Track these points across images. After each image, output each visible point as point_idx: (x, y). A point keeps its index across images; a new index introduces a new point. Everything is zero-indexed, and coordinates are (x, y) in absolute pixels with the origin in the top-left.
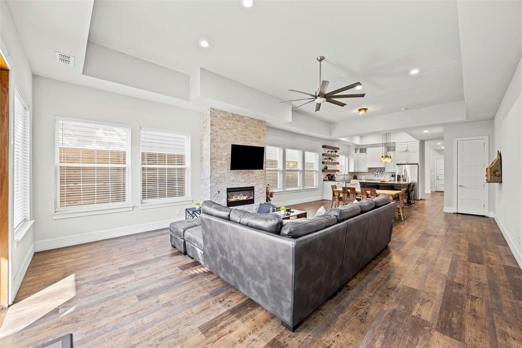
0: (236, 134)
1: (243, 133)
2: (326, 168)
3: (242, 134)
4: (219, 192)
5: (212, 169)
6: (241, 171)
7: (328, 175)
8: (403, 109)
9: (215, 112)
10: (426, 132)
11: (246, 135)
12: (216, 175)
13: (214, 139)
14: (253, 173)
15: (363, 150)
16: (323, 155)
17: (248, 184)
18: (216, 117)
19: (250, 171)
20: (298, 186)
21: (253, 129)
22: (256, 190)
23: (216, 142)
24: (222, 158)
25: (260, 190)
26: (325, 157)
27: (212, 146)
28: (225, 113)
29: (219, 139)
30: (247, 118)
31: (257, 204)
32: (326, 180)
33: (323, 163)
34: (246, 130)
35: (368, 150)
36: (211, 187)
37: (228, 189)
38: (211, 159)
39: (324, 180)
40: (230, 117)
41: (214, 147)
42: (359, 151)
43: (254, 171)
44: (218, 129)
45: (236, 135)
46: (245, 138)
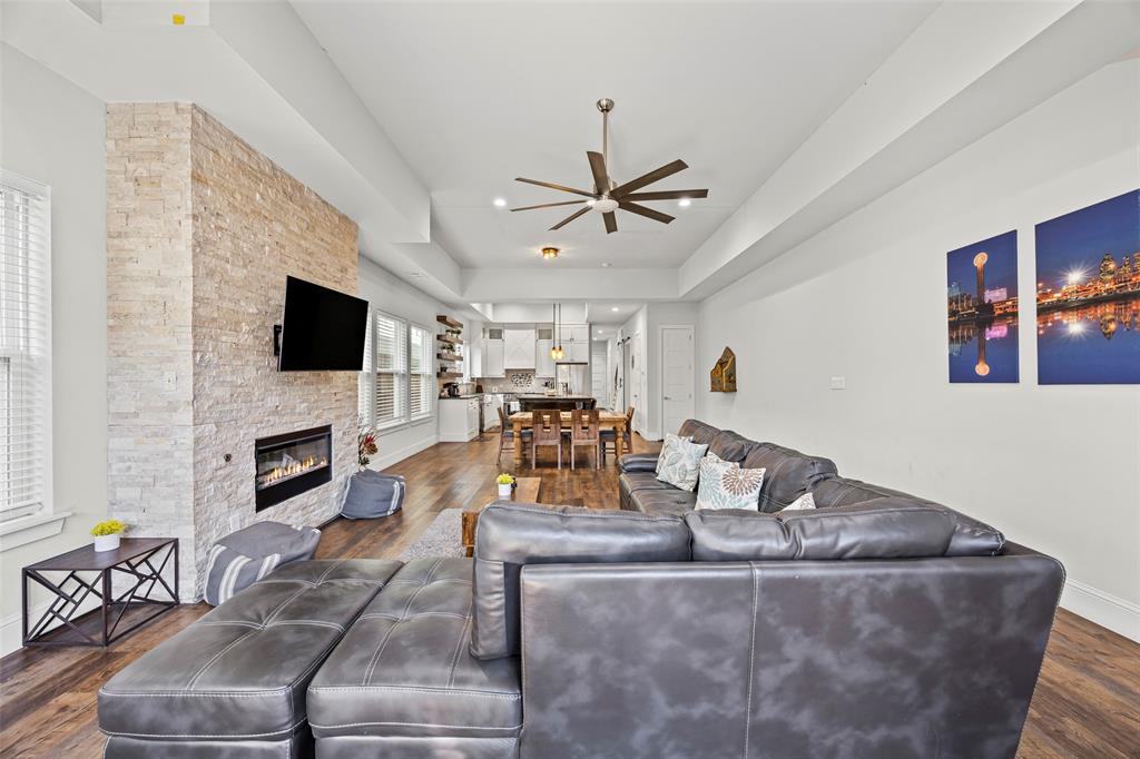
0: (283, 242)
1: (303, 242)
2: (443, 369)
3: (299, 245)
4: (228, 458)
5: (199, 369)
6: (299, 374)
7: (445, 386)
8: (604, 265)
9: (210, 129)
10: (615, 309)
11: (311, 254)
12: (220, 392)
13: (207, 241)
14: (328, 381)
15: (496, 333)
16: (439, 337)
17: (318, 417)
18: (216, 152)
19: (322, 373)
20: (396, 414)
21: (327, 237)
22: (336, 434)
23: (217, 256)
24: (238, 323)
25: (344, 433)
26: (441, 344)
27: (202, 271)
28: (249, 150)
29: (226, 247)
30: (313, 197)
31: (338, 480)
32: (444, 398)
33: (439, 356)
34: (309, 235)
35: (507, 334)
36: (197, 441)
37: (259, 442)
38: (197, 324)
39: (440, 398)
40: (262, 172)
41: (210, 274)
42: (488, 335)
43: (331, 373)
44: (221, 203)
45: (283, 247)
46: (309, 264)
